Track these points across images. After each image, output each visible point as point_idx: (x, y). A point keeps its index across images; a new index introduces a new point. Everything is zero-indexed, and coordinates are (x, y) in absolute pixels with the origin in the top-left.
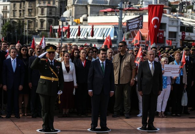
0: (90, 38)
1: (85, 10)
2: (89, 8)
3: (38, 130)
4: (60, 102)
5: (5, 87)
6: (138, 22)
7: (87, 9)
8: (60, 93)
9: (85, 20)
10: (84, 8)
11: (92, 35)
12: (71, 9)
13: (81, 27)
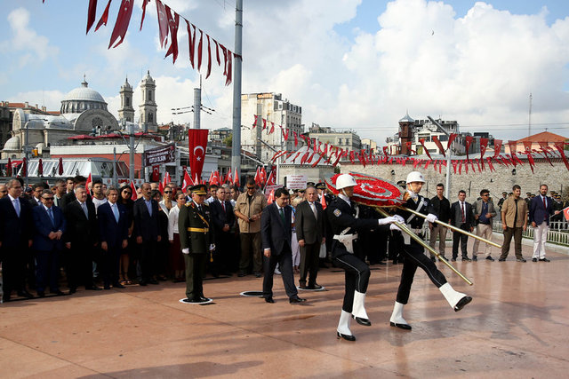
0: (57, 175)
1: (41, 137)
2: (46, 134)
3: (181, 301)
4: (212, 260)
5: (104, 245)
6: (167, 153)
7: (43, 135)
8: (212, 247)
9: (46, 151)
10: (39, 134)
11: (61, 172)
12: (19, 135)
13: (43, 161)
